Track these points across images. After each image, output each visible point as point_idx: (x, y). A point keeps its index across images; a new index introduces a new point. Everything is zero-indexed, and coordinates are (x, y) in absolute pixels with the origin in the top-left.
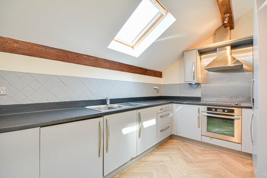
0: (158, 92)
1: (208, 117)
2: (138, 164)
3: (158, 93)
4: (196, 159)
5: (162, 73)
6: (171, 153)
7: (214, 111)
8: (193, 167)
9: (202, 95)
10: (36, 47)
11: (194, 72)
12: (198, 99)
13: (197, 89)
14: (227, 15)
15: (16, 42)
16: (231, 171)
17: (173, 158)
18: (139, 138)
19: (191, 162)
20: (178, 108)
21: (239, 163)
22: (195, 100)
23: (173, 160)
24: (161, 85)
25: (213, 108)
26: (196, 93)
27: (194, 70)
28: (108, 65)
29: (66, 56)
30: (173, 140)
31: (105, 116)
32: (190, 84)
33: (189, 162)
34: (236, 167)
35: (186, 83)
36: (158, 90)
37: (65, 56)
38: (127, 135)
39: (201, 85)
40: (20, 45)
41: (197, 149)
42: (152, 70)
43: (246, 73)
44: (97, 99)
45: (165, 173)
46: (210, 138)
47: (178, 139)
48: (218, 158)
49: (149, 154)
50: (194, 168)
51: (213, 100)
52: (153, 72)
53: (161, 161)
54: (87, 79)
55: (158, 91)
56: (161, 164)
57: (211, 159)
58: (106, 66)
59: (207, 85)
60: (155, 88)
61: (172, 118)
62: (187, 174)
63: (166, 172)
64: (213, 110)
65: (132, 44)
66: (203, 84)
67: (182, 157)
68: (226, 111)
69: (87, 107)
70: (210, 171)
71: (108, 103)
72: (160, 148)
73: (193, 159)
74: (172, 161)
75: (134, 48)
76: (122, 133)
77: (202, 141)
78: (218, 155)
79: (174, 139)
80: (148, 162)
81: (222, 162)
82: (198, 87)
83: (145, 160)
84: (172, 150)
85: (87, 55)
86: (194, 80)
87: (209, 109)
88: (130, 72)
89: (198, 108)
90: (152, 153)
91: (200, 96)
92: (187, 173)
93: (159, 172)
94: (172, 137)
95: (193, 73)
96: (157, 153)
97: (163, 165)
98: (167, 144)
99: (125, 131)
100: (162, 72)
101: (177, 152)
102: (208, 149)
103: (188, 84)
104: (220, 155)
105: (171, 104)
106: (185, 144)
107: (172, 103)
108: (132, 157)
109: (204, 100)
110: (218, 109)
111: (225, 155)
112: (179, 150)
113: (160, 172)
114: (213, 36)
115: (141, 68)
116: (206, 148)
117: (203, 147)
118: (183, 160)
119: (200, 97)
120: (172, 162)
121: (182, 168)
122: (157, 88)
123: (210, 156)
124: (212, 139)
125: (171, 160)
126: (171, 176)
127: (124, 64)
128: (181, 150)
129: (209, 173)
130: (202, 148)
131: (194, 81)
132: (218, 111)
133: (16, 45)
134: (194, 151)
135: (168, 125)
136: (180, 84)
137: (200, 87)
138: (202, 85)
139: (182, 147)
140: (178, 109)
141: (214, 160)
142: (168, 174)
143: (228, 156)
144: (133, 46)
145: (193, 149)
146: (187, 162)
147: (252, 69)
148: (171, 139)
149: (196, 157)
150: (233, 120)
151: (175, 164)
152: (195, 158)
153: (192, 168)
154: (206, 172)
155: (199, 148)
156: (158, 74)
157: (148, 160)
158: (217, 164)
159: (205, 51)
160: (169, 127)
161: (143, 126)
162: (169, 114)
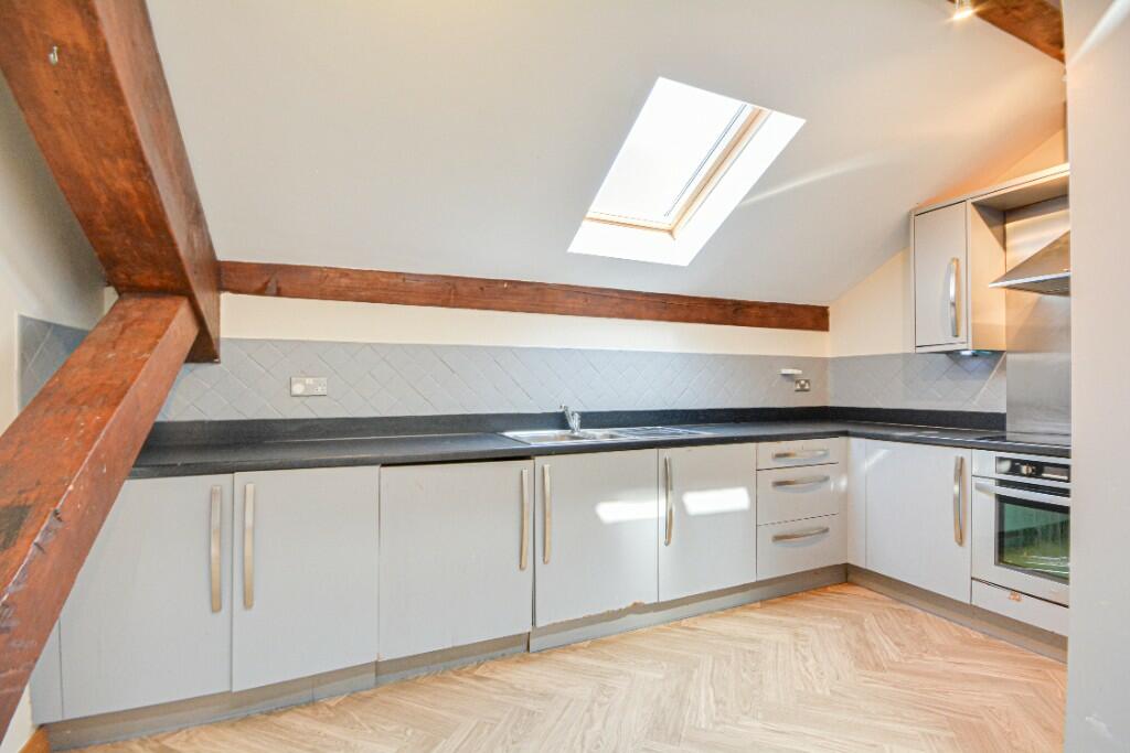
0: (807, 390)
1: (1002, 499)
2: (663, 631)
3: (804, 393)
4: (912, 661)
5: (830, 310)
6: (811, 626)
7: (1030, 475)
8: (874, 681)
9: (1009, 404)
10: (384, 280)
11: (955, 305)
12: (992, 423)
15: (345, 273)
17: (806, 640)
18: (665, 545)
20: (870, 456)
22: (984, 427)
23: (805, 647)
24: (825, 360)
25: (1026, 463)
26: (985, 396)
27: (952, 292)
28: (580, 302)
29: (453, 291)
30: (855, 587)
31: (538, 459)
33: (870, 664)
35: (919, 350)
36: (807, 381)
37: (450, 291)
38: (616, 525)
39: (1005, 359)
40: (352, 279)
41: (938, 630)
44: (541, 412)
45: (745, 672)
46: (1008, 593)
48: (1022, 679)
53: (752, 640)
54: (511, 349)
55: (803, 385)
56: (747, 647)
58: (571, 306)
60: (785, 375)
61: (845, 498)
63: (749, 671)
64: (1024, 469)
65: (667, 223)
66: (1015, 352)
67: (848, 644)
69: (507, 434)
70: (943, 707)
71: (575, 422)
72: (775, 603)
73: (897, 661)
74: (799, 647)
75: (676, 233)
76: (596, 517)
77: (973, 603)
78: (1038, 671)
79: (857, 585)
80: (701, 631)
82: (993, 368)
83: (693, 626)
85: (510, 282)
86: (957, 336)
89: (957, 458)
90: (733, 611)
91: (1002, 409)
92: (832, 691)
93: (725, 664)
94: (847, 575)
95: (949, 305)
96: (752, 614)
97: (752, 652)
98: (813, 596)
99: (609, 511)
100: (827, 307)
101: (838, 627)
102: (1001, 641)
103: (944, 355)
105: (842, 440)
106: (902, 610)
107: (846, 434)
108: (638, 601)
109: (1019, 429)
110: (1046, 468)
112: (857, 622)
115: (714, 302)
116: (997, 638)
117: (984, 633)
118: (848, 654)
119: (1003, 411)
120: (797, 650)
121: (822, 674)
122: (800, 372)
124: (1018, 600)
125: (796, 645)
126: (761, 682)
128: (862, 626)
129: (932, 712)
130: (977, 636)
131: (958, 339)
132: (1045, 475)
133: (344, 281)
134: (924, 638)
135: (824, 522)
137: (1003, 367)
138: (1010, 357)
139: (876, 616)
140: (872, 461)
142: (754, 676)
144: (669, 227)
145: (923, 631)
146: (860, 661)
148: (847, 582)
149: (915, 657)
150: (1067, 511)
151: (805, 657)
152: (908, 658)
155: (962, 631)
158: (999, 695)
160: (826, 530)
161: (682, 506)
162: (826, 479)
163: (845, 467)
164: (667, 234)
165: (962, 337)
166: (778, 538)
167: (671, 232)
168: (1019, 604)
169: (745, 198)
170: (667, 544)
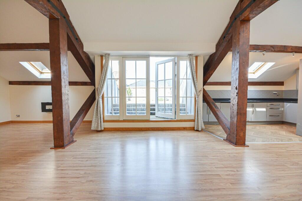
5: (284, 82)
36: (279, 94)
60: (274, 93)
61: (283, 111)
79: (285, 124)
94: (283, 123)
122: (277, 93)
135: (279, 114)
160: (279, 116)
161: (255, 110)
162: (279, 108)
163: (283, 107)
164: (253, 74)
166: (270, 116)
167: (254, 73)
169: (268, 70)
170: (253, 114)
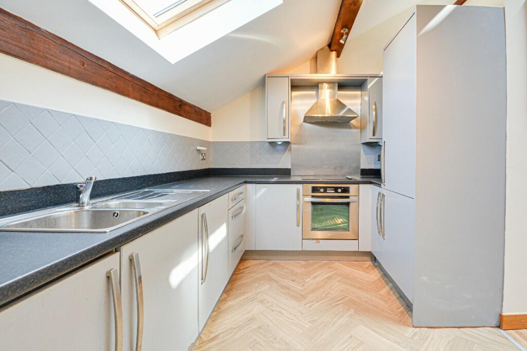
0: (203, 159)
1: (313, 203)
3: (203, 161)
4: (306, 286)
5: (212, 115)
6: (260, 293)
7: (323, 193)
8: (310, 304)
9: (292, 165)
11: (284, 121)
12: (286, 172)
13: (284, 153)
14: (345, 31)
16: (360, 288)
17: (268, 302)
18: (202, 283)
19: (304, 297)
20: (257, 192)
21: (358, 270)
22: (282, 175)
23: (272, 306)
25: (321, 188)
26: (282, 161)
27: (284, 116)
30: (247, 261)
32: (273, 144)
33: (300, 297)
34: (361, 279)
39: (291, 146)
41: (295, 266)
42: (193, 105)
43: (353, 130)
44: (29, 187)
45: (273, 343)
46: (315, 241)
47: (256, 257)
48: (332, 273)
49: (215, 313)
50: (313, 307)
51: (310, 174)
52: (196, 111)
53: (251, 320)
55: (203, 157)
56: (253, 326)
57: (327, 278)
58: (66, 64)
59: (301, 146)
60: (198, 150)
61: (245, 214)
62: (310, 325)
63: (274, 341)
64: (322, 190)
65: (156, 23)
66: (294, 144)
67: (282, 292)
68: (340, 190)
70: (336, 300)
73: (302, 289)
74: (271, 308)
75: (161, 34)
77: (303, 249)
80: (221, 336)
81: (340, 278)
82: (286, 149)
84: (256, 285)
86: (284, 135)
87: (315, 190)
88: (145, 102)
89: (297, 189)
90: (219, 308)
92: (309, 322)
93: (260, 347)
95: (282, 121)
96: (230, 303)
97: (260, 328)
98: (239, 275)
100: (211, 113)
101: (269, 286)
102: (311, 261)
103: (268, 144)
104: (331, 266)
106: (274, 264)
107: (246, 182)
109: (297, 174)
110: (328, 189)
111: (337, 264)
112: (271, 279)
113: (261, 345)
114: (312, 59)
115: (171, 97)
116: (309, 260)
117: (303, 260)
118: (288, 298)
119: (289, 168)
120: (273, 311)
121: (295, 316)
123: (320, 274)
125: (268, 308)
126: (286, 343)
127: (129, 73)
128: (273, 280)
129: (338, 304)
130: (303, 263)
131: (285, 137)
132: (328, 191)
134: (294, 273)
136: (251, 142)
137: (290, 150)
138: (293, 146)
139: (271, 272)
140: (259, 195)
141: (329, 278)
142: (279, 342)
143: (341, 263)
144: (156, 28)
145: (290, 270)
147: (360, 125)
148: (242, 260)
149: (303, 283)
150: (348, 204)
151: (280, 312)
152: (303, 285)
153: (310, 307)
154: (333, 305)
155: (298, 263)
156: (203, 117)
157: (220, 332)
158: (337, 284)
159: (299, 85)
160: (243, 236)
162: (242, 208)
165: (287, 136)
167: (156, 31)
168: (320, 244)
